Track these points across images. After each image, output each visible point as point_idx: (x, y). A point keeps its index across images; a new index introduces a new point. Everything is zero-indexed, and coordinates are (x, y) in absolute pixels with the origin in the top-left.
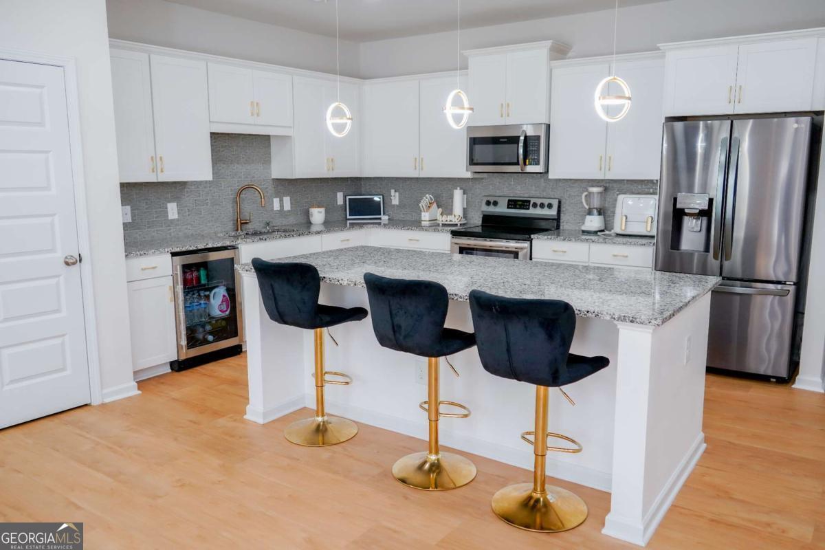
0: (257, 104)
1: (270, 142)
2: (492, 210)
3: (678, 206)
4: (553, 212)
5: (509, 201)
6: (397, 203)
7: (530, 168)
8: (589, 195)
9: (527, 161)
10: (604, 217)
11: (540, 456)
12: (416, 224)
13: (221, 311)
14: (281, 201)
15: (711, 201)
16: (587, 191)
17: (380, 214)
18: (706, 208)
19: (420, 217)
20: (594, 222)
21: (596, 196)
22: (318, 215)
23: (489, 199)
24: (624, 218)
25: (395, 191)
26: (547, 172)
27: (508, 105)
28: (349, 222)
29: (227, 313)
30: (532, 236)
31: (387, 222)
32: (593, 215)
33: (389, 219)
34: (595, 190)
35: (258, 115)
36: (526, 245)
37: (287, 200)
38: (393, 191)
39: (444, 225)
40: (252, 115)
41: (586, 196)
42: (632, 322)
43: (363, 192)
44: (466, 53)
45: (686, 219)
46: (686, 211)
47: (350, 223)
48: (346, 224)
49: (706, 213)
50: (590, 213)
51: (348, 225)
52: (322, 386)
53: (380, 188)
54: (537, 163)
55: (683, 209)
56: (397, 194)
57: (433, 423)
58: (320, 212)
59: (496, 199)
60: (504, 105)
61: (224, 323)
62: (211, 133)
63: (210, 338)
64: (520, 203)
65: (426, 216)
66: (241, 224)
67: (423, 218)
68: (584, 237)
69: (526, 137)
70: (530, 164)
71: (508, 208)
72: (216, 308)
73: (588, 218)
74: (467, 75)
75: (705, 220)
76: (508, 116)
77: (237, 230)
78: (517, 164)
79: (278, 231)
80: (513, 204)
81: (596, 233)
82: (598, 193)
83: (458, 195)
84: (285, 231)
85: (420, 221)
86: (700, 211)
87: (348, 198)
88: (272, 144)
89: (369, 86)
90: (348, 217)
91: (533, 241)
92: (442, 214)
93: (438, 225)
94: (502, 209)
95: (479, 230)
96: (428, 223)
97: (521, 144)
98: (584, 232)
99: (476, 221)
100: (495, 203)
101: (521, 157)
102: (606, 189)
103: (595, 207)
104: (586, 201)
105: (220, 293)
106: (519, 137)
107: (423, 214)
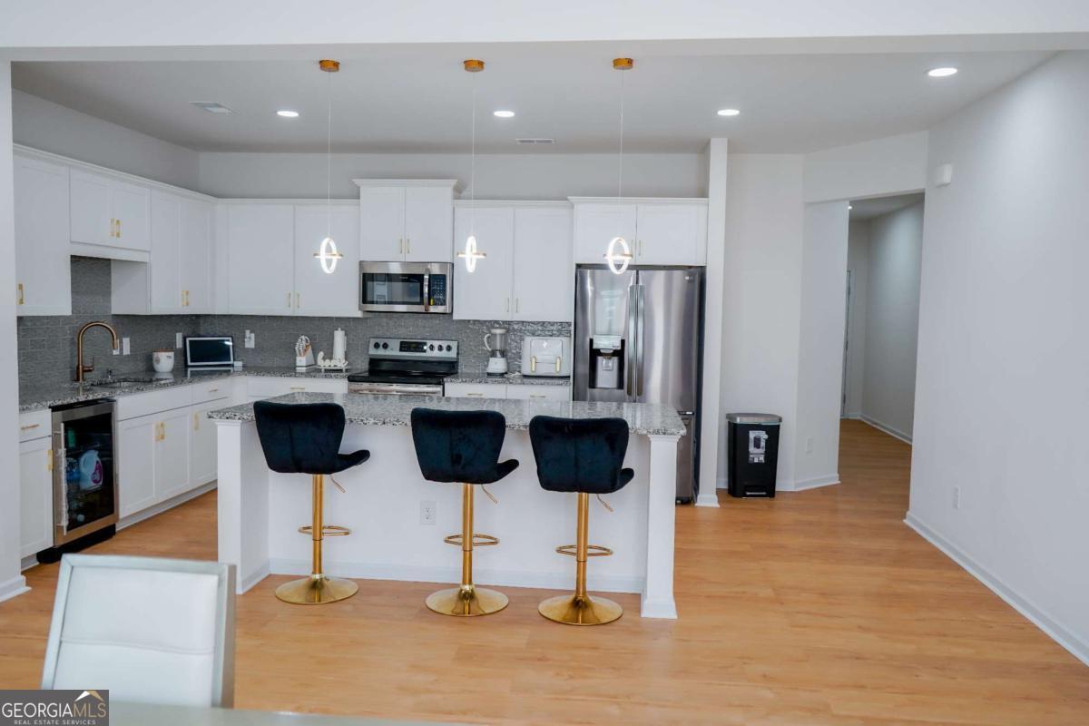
0: (118, 221)
1: (110, 269)
2: (381, 352)
3: (595, 347)
4: (453, 354)
5: (402, 343)
6: (253, 346)
7: (432, 309)
8: (492, 338)
9: (432, 301)
10: (507, 360)
11: (581, 564)
12: (289, 370)
13: (95, 481)
14: (121, 342)
15: (623, 342)
16: (490, 332)
17: (230, 360)
18: (619, 348)
19: (295, 363)
20: (497, 365)
21: (498, 338)
22: (165, 362)
23: (377, 340)
24: (534, 360)
25: (251, 332)
26: (451, 313)
27: (408, 240)
28: (189, 369)
29: (101, 483)
30: (445, 379)
31: (241, 369)
32: (496, 357)
33: (244, 366)
34: (498, 331)
35: (118, 235)
36: (439, 389)
37: (126, 341)
38: (248, 332)
39: (326, 371)
40: (113, 235)
41: (489, 337)
42: (664, 434)
43: (202, 333)
44: (357, 181)
45: (600, 358)
46: (602, 351)
47: (191, 372)
48: (186, 371)
49: (619, 354)
50: (493, 354)
51: (189, 375)
52: (320, 540)
53: (227, 328)
54: (443, 303)
55: (599, 350)
56: (253, 335)
57: (468, 553)
58: (169, 357)
59: (386, 341)
60: (403, 241)
61: (97, 497)
62: (72, 256)
63: (81, 517)
64: (413, 345)
65: (302, 361)
66: (84, 371)
67: (298, 363)
68: (489, 379)
69: (430, 276)
70: (435, 304)
71: (401, 350)
72: (90, 478)
73: (492, 360)
74: (359, 205)
75: (615, 359)
76: (409, 252)
77: (78, 380)
78: (421, 303)
79: (125, 380)
80: (405, 346)
81: (502, 375)
82: (501, 335)
83: (339, 338)
84: (136, 381)
85: (295, 367)
86: (615, 351)
87: (188, 340)
88: (112, 270)
89: (221, 206)
90: (189, 363)
91: (446, 385)
92: (324, 359)
93: (320, 371)
94: (394, 351)
95: (367, 374)
96: (304, 368)
97: (426, 283)
98: (489, 374)
99: (362, 366)
100: (385, 346)
101: (426, 295)
102: (508, 331)
103: (498, 348)
104: (488, 343)
105: (90, 461)
106: (423, 275)
107: (298, 358)
